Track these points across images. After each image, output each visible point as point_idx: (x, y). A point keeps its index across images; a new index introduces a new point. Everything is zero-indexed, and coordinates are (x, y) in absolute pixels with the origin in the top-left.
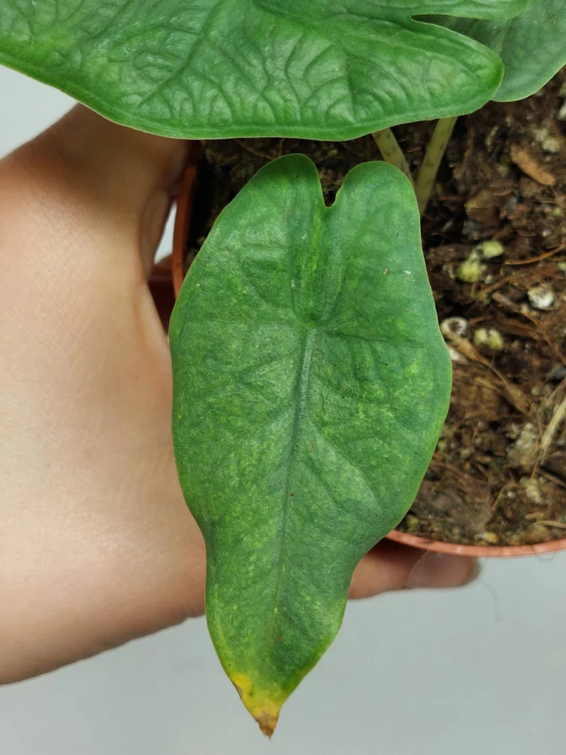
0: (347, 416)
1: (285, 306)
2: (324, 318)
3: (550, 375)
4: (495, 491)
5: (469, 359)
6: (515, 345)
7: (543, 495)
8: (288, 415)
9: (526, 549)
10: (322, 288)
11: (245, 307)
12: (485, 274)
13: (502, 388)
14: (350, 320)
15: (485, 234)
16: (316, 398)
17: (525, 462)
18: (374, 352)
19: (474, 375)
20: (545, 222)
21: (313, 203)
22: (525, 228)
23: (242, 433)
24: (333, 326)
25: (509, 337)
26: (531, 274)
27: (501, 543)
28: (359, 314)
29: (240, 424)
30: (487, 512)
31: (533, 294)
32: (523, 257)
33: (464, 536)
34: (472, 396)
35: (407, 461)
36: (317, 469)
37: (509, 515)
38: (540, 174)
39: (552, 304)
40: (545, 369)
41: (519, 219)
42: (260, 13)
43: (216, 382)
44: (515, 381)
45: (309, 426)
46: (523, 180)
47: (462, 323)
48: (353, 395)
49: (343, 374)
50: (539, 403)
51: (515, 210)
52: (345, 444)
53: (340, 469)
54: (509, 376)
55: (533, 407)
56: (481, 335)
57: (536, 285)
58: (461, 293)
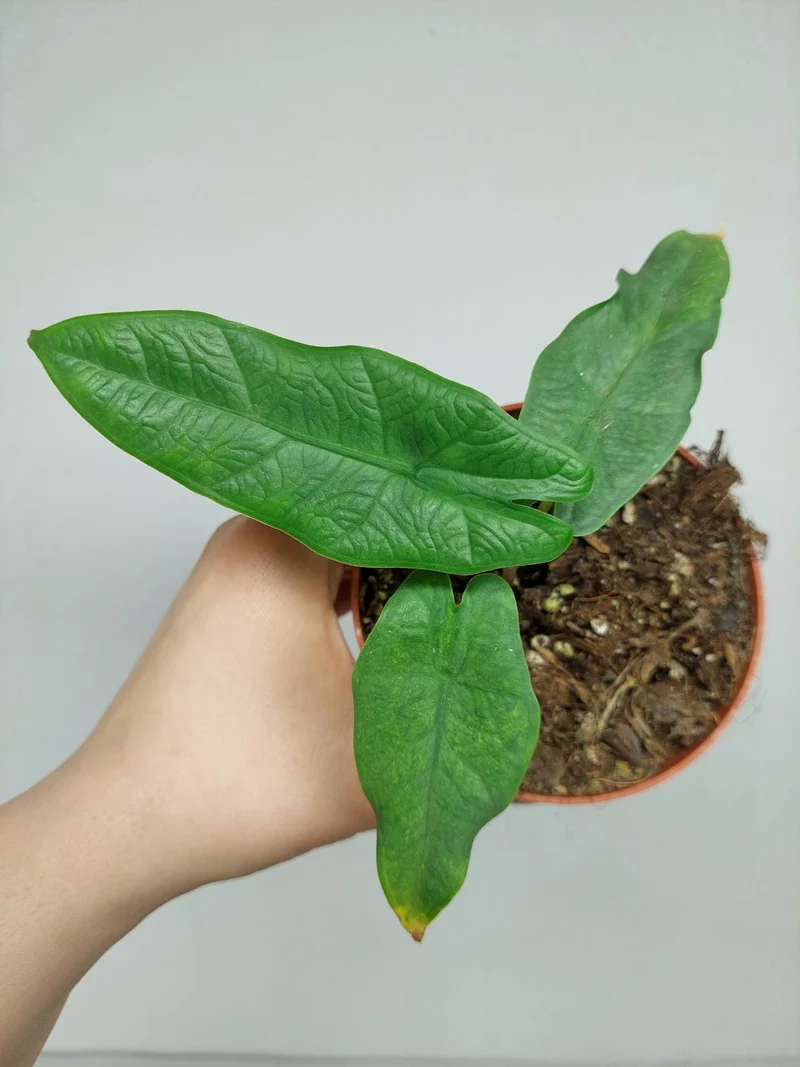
0: (470, 740)
1: (429, 664)
2: (455, 672)
3: (604, 678)
4: (567, 756)
5: (550, 663)
6: (581, 655)
7: (600, 758)
8: (432, 737)
9: (586, 799)
10: (454, 654)
11: (402, 666)
12: (562, 605)
13: (573, 685)
14: (473, 676)
15: (562, 580)
16: (450, 726)
17: (587, 738)
18: (489, 699)
19: (554, 676)
20: (602, 574)
21: (447, 600)
22: (590, 578)
23: (400, 749)
24: (460, 678)
25: (577, 650)
26: (593, 609)
27: (570, 795)
28: (478, 674)
29: (399, 743)
30: (561, 771)
31: (594, 623)
32: (588, 596)
33: (544, 788)
34: (552, 689)
35: (510, 773)
36: (449, 774)
37: (575, 773)
38: (600, 545)
39: (608, 631)
40: (602, 674)
41: (585, 573)
42: (414, 487)
43: (383, 715)
44: (581, 679)
45: (445, 744)
46: (588, 548)
47: (546, 639)
48: (475, 726)
49: (467, 711)
50: (597, 697)
51: (582, 567)
52: (469, 759)
53: (465, 775)
54: (577, 674)
55: (593, 700)
56: (559, 646)
57: (596, 617)
58: (545, 619)
